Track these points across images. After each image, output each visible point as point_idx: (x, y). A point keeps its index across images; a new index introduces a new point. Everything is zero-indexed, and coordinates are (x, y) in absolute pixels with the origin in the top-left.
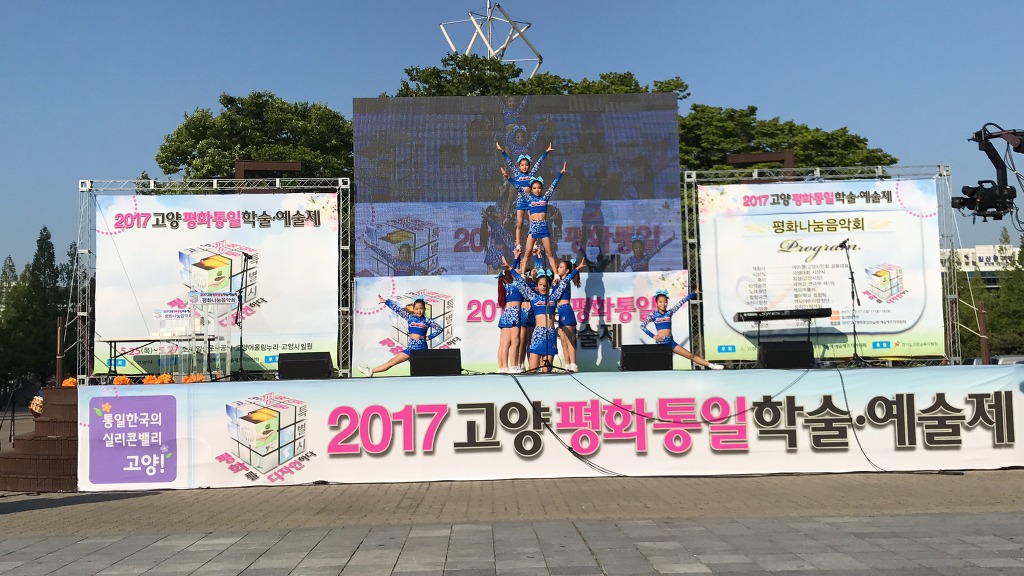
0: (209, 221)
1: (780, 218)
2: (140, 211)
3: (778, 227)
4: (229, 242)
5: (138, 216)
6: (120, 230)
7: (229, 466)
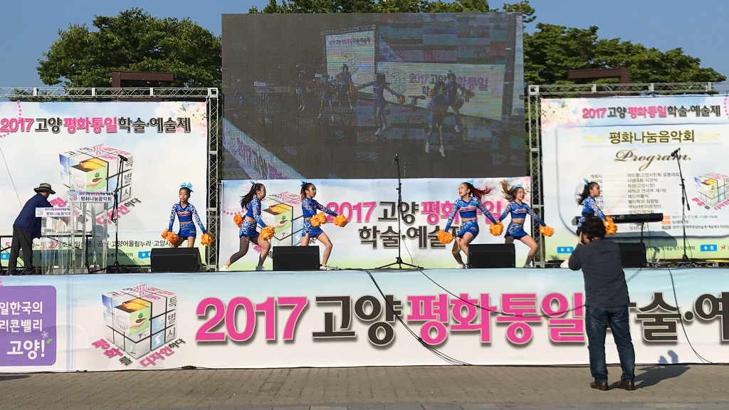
0: (87, 126)
1: (616, 130)
2: (24, 116)
3: (615, 138)
4: (105, 146)
5: (22, 121)
6: (6, 133)
7: (104, 351)
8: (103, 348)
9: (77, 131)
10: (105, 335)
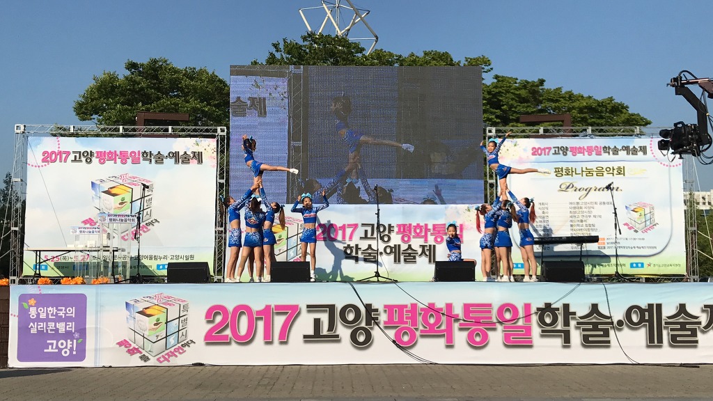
0: (115, 158)
1: (559, 165)
2: (62, 149)
3: (558, 172)
4: (131, 175)
5: (60, 153)
6: (46, 163)
7: (127, 349)
9: (107, 162)
10: (128, 336)
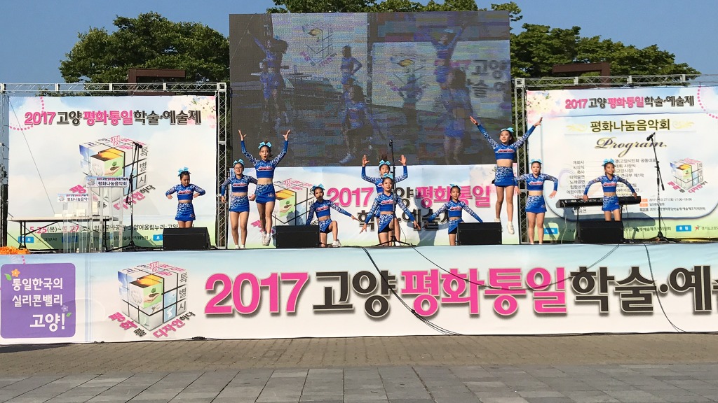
0: (105, 118)
1: (596, 119)
2: (46, 110)
3: (595, 127)
4: (122, 137)
5: (45, 114)
6: (30, 126)
7: (120, 323)
8: (119, 320)
9: (96, 123)
10: (121, 308)
